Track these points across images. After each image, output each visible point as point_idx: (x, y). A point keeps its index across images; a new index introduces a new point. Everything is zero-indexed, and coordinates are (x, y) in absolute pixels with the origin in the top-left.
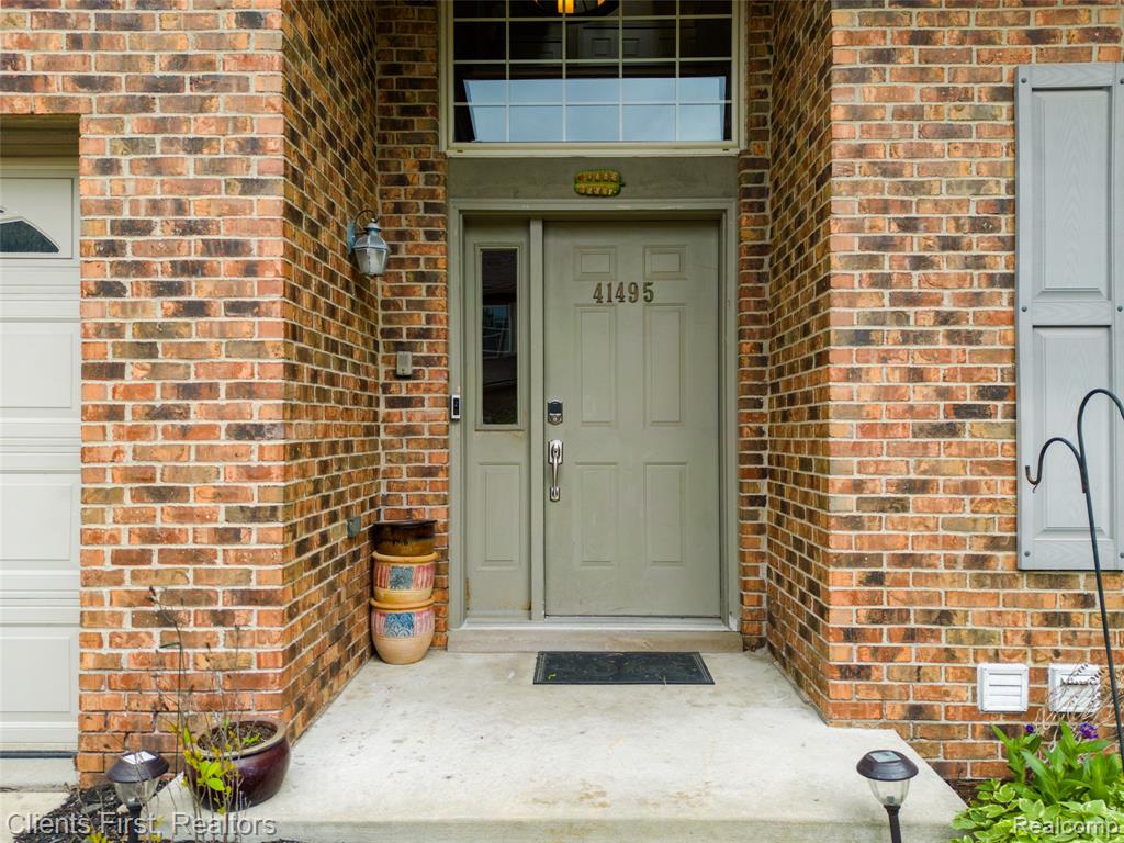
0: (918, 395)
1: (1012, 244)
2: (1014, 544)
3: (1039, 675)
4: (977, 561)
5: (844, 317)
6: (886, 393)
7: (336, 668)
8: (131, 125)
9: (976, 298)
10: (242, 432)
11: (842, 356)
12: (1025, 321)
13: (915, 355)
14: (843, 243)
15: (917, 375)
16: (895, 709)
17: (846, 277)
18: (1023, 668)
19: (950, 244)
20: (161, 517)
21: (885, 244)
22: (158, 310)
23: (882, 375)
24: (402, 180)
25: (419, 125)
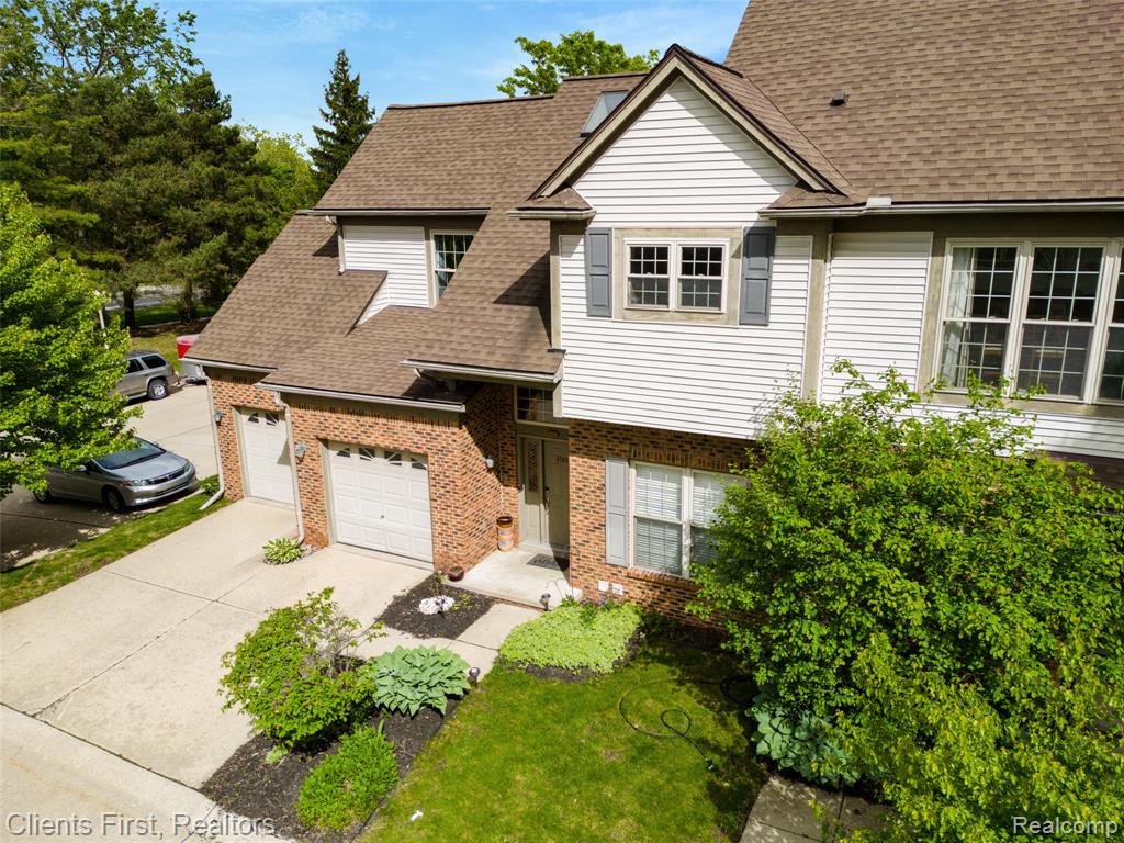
0: (586, 522)
1: (604, 493)
2: (605, 557)
3: (611, 585)
4: (598, 559)
5: (573, 504)
6: (580, 521)
7: (484, 554)
8: (436, 457)
9: (599, 504)
10: (457, 515)
11: (572, 512)
12: (607, 511)
13: (586, 514)
14: (572, 489)
15: (586, 518)
16: (582, 586)
17: (573, 496)
18: (607, 583)
19: (593, 492)
20: (445, 527)
21: (580, 489)
22: (442, 491)
23: (580, 517)
24: (504, 430)
25: (509, 416)
